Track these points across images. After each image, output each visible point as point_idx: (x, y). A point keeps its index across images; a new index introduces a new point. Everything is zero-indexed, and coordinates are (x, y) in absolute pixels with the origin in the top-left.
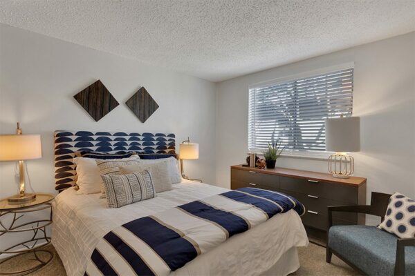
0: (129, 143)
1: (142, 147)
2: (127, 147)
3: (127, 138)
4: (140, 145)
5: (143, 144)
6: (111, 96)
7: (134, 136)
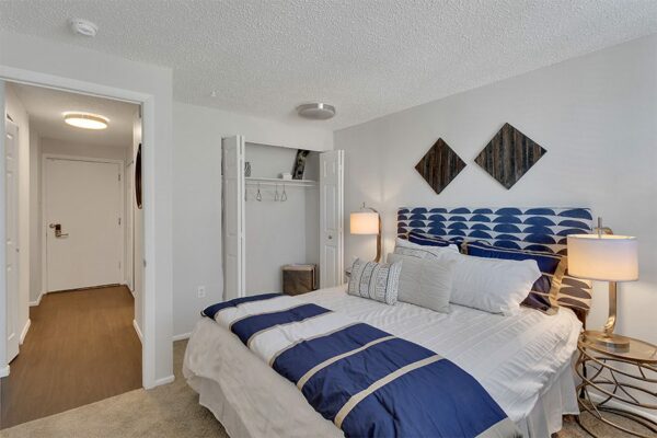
0: (470, 224)
1: (494, 234)
2: (467, 232)
3: (468, 217)
4: (488, 229)
5: (496, 229)
6: (455, 155)
7: (481, 214)
